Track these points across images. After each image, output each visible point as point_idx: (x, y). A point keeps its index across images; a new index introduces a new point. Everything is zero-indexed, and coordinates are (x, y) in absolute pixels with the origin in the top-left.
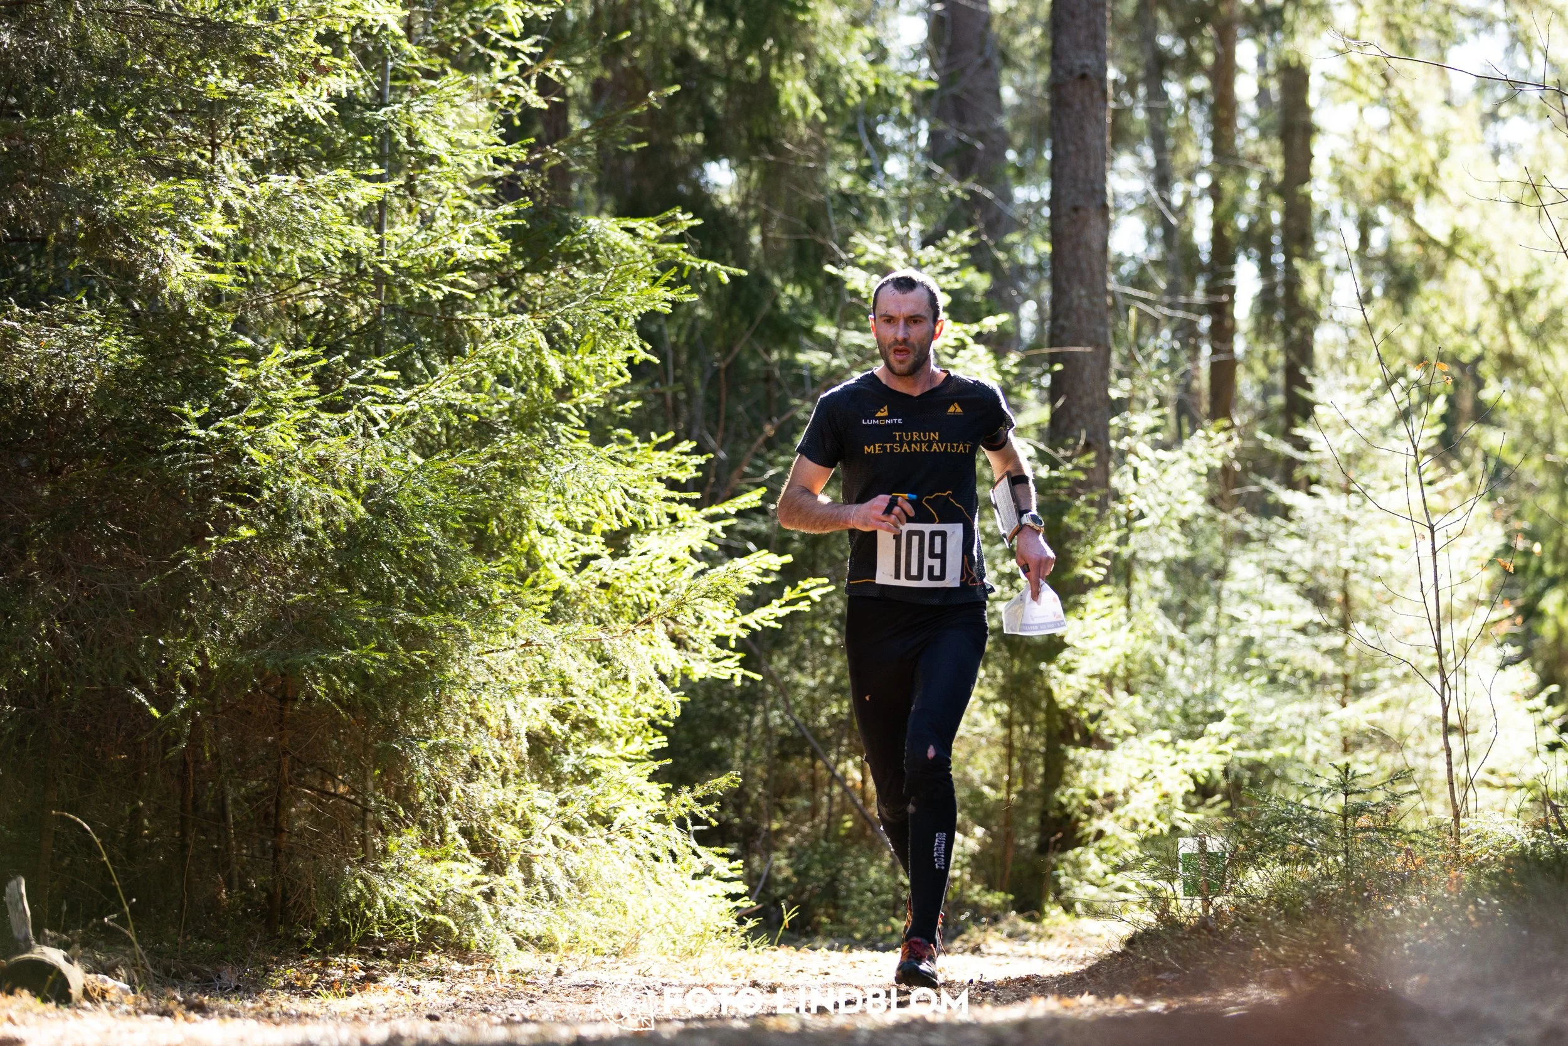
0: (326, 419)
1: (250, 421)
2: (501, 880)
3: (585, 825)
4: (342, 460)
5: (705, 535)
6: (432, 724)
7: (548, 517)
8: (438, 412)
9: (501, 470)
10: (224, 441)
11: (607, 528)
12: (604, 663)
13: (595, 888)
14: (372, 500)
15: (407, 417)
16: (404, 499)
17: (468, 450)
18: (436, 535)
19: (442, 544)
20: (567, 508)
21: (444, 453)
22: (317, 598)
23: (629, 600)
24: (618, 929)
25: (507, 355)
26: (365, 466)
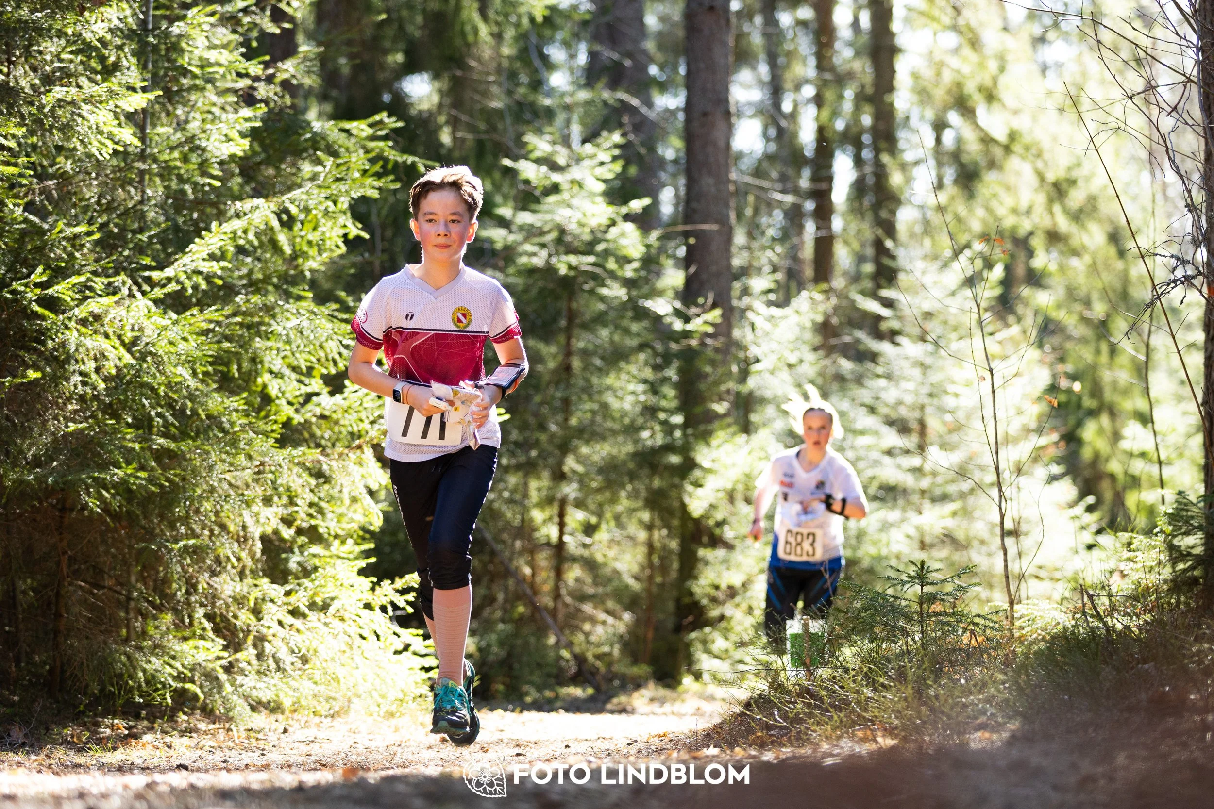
0: (99, 283)
1: (36, 285)
2: (239, 655)
3: (307, 611)
4: (110, 316)
6: (183, 530)
7: (278, 365)
8: (189, 278)
9: (241, 325)
10: (16, 301)
11: (325, 371)
12: (322, 480)
13: (314, 662)
14: (136, 348)
15: (164, 281)
16: (162, 348)
17: (213, 308)
18: (187, 377)
19: (192, 383)
20: (293, 354)
21: (195, 311)
22: (90, 428)
23: (343, 429)
24: (333, 695)
25: (245, 232)
26: (131, 321)
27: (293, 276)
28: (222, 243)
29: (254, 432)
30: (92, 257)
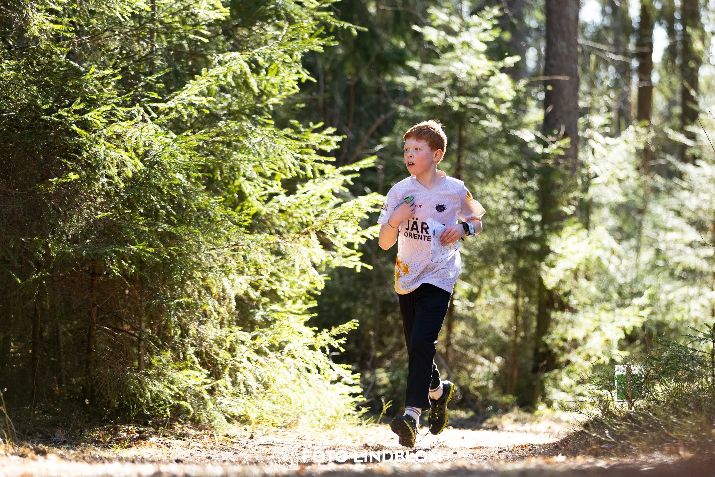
0: (121, 111)
1: (76, 112)
2: (218, 382)
3: (268, 351)
4: (129, 135)
5: (341, 182)
6: (179, 291)
7: (249, 171)
8: (185, 108)
9: (223, 142)
10: (61, 123)
11: (284, 177)
12: (280, 257)
13: (273, 387)
14: (147, 159)
15: (167, 111)
16: (165, 159)
17: (203, 131)
18: (183, 180)
19: (187, 185)
20: (260, 165)
21: (189, 132)
22: (113, 215)
23: (295, 220)
24: (287, 412)
25: (225, 76)
26: (143, 139)
27: (262, 108)
28: (210, 83)
29: (231, 221)
30: (115, 92)
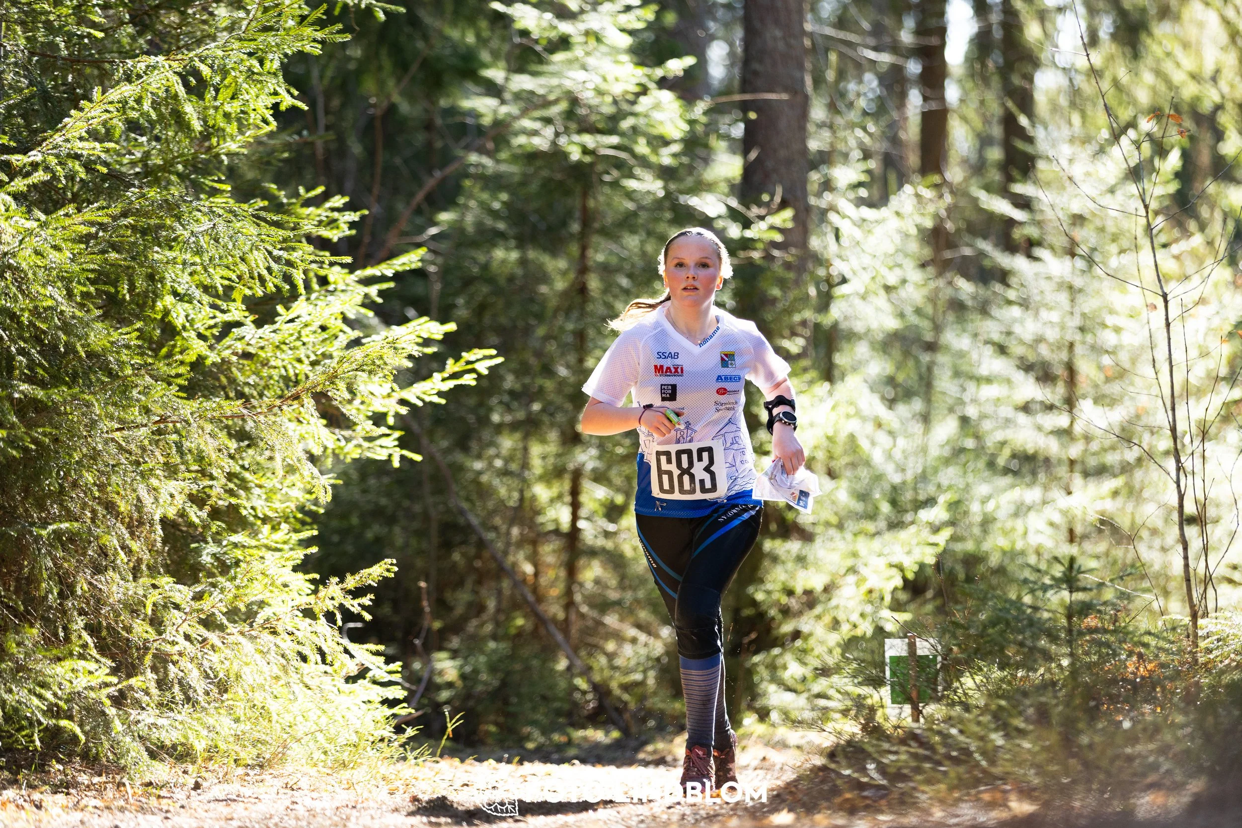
2: (134, 681)
3: (225, 621)
5: (359, 299)
6: (55, 509)
7: (185, 283)
8: (62, 163)
9: (133, 228)
11: (248, 292)
12: (246, 443)
13: (237, 692)
15: (28, 169)
16: (25, 260)
17: (96, 205)
18: (60, 299)
19: (68, 308)
20: (206, 270)
21: (70, 209)
23: (275, 373)
24: (264, 737)
25: (139, 101)
27: (206, 162)
28: (107, 116)
29: (152, 376)
